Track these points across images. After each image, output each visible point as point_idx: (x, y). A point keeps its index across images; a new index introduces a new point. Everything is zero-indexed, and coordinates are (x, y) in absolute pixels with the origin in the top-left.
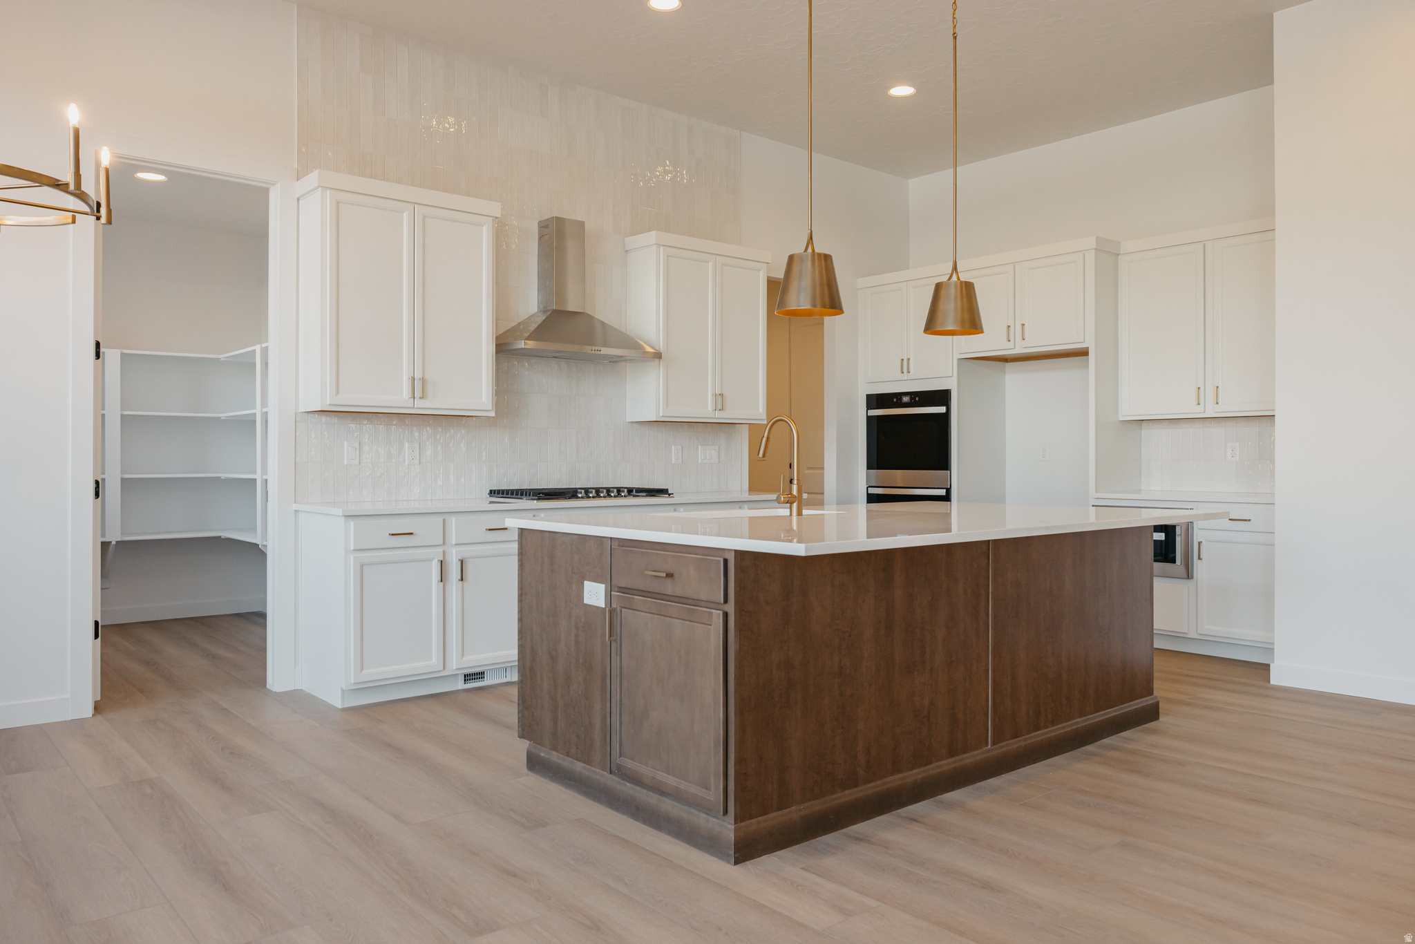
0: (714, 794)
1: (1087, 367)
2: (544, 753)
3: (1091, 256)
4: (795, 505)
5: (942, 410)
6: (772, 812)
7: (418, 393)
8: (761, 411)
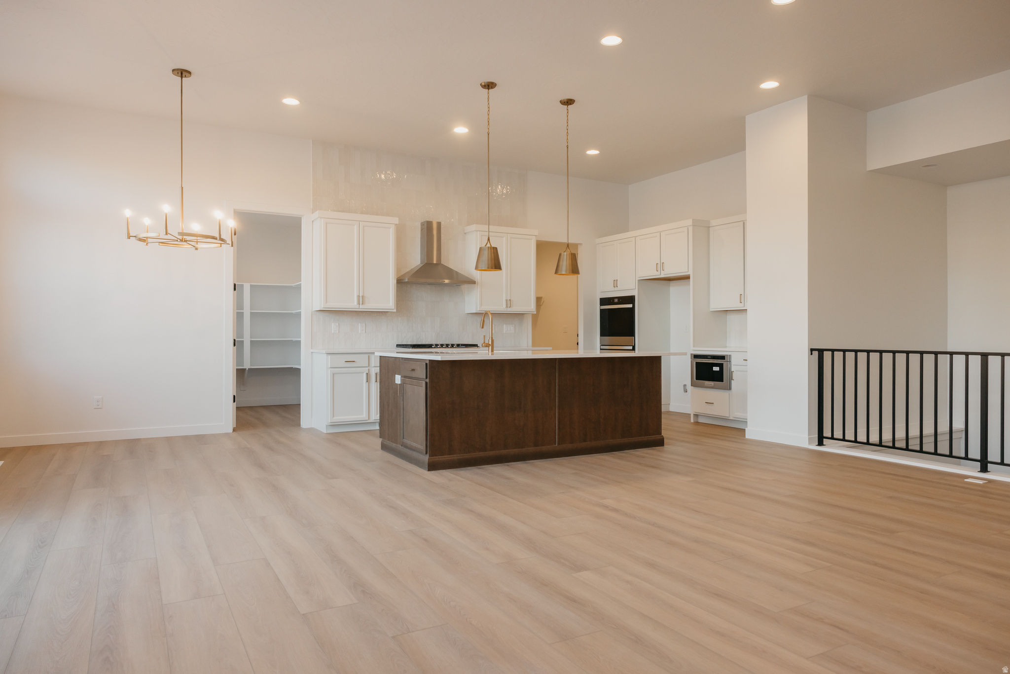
0: (422, 447)
1: (690, 284)
2: (388, 443)
3: (691, 229)
4: (490, 347)
5: (630, 306)
6: (445, 455)
7: (361, 303)
8: (532, 307)
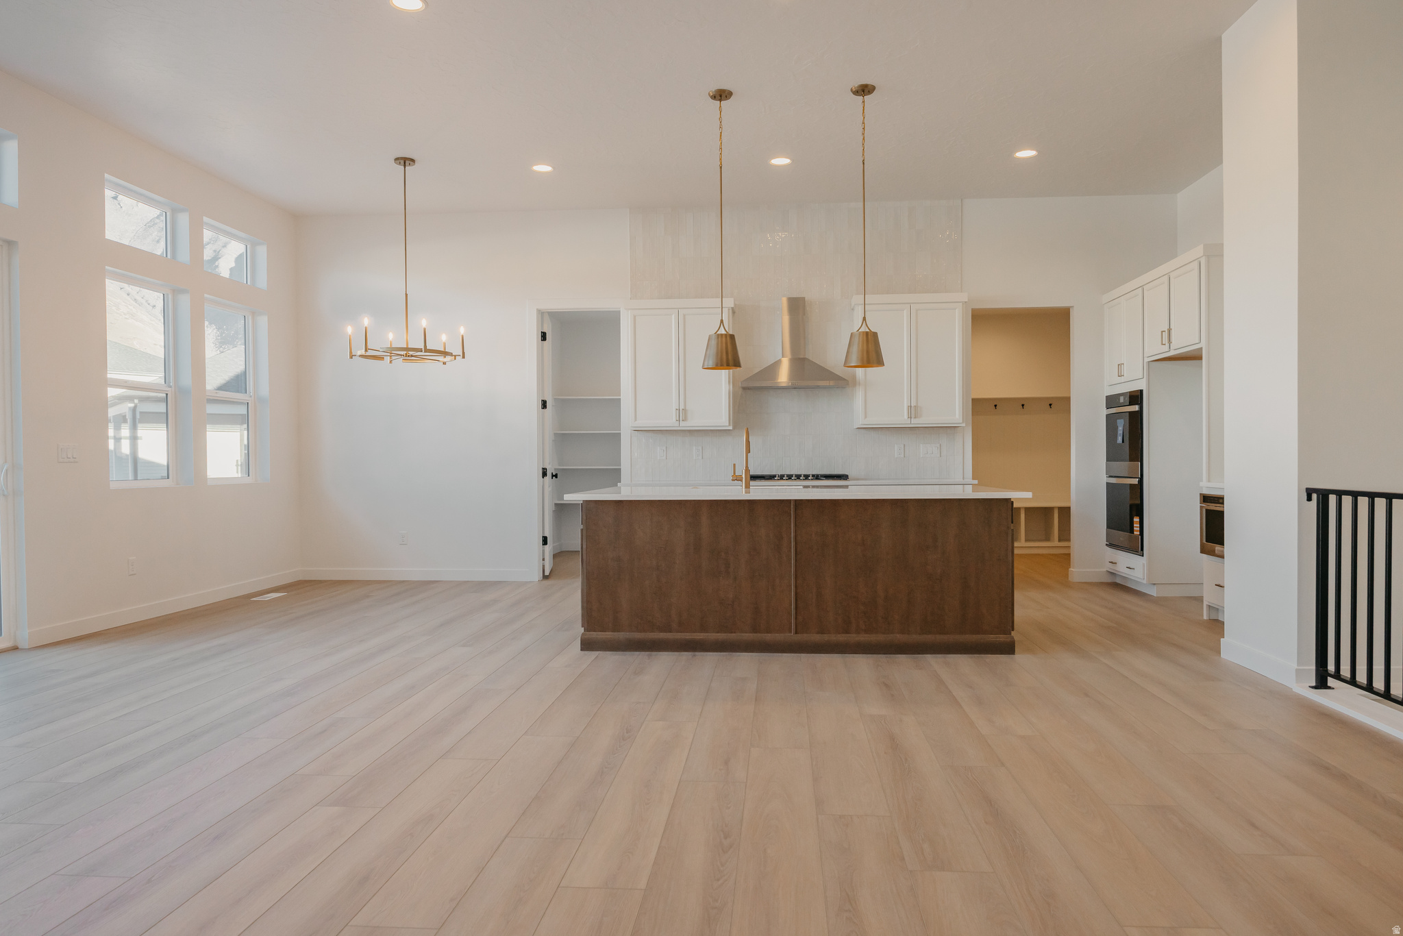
1: (1202, 367)
3: (1203, 261)
5: (1140, 408)
7: (680, 418)
8: (957, 416)
